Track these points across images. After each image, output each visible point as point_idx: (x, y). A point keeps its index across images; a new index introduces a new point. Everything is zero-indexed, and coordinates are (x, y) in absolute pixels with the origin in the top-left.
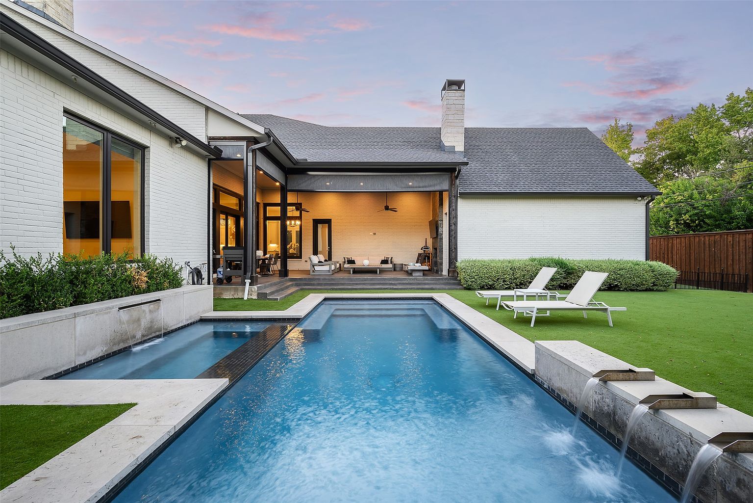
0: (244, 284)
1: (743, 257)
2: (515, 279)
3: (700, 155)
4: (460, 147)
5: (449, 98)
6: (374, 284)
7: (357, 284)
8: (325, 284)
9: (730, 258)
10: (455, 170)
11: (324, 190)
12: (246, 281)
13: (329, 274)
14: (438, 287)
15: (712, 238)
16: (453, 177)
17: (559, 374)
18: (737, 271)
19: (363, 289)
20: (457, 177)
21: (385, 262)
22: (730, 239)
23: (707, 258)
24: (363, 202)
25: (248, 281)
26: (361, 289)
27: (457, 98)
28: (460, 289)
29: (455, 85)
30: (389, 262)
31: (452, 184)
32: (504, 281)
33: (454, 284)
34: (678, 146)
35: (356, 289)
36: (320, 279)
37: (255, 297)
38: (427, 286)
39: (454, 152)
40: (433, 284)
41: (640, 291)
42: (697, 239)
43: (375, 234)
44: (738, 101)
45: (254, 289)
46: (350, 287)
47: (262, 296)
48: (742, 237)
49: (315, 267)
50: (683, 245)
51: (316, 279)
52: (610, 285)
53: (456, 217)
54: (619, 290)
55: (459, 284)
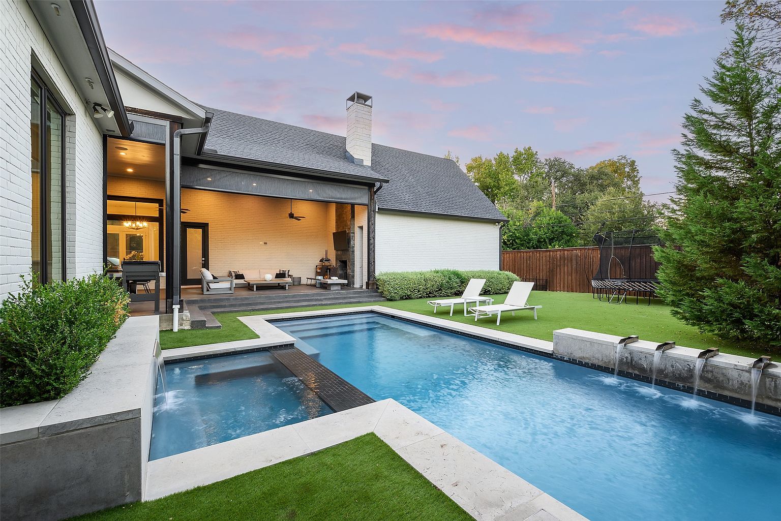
0: (172, 311)
1: (544, 267)
2: (427, 289)
3: (502, 190)
4: (368, 162)
5: (358, 111)
6: (298, 301)
7: (279, 302)
8: (240, 305)
9: (538, 268)
10: (374, 185)
11: (233, 191)
12: (174, 306)
13: (231, 292)
14: (364, 300)
15: (528, 254)
16: (372, 192)
17: (580, 349)
18: (541, 277)
19: (290, 307)
20: (375, 192)
21: (280, 275)
22: (538, 255)
23: (525, 267)
24: (250, 205)
25: (176, 307)
26: (287, 308)
27: (365, 113)
28: (383, 301)
29: (361, 98)
30: (287, 275)
31: (371, 199)
32: (419, 291)
33: (376, 296)
34: (489, 180)
35: (281, 308)
36: (229, 299)
37: (187, 327)
38: (352, 300)
39: (362, 166)
40: (360, 297)
41: (501, 294)
42: (519, 255)
43: (265, 243)
44: (521, 154)
45: (186, 316)
46: (274, 306)
47: (197, 325)
48: (544, 254)
49: (210, 284)
50: (511, 258)
51: (224, 299)
52: (485, 291)
53: (374, 231)
54: (489, 294)
55: (381, 295)
